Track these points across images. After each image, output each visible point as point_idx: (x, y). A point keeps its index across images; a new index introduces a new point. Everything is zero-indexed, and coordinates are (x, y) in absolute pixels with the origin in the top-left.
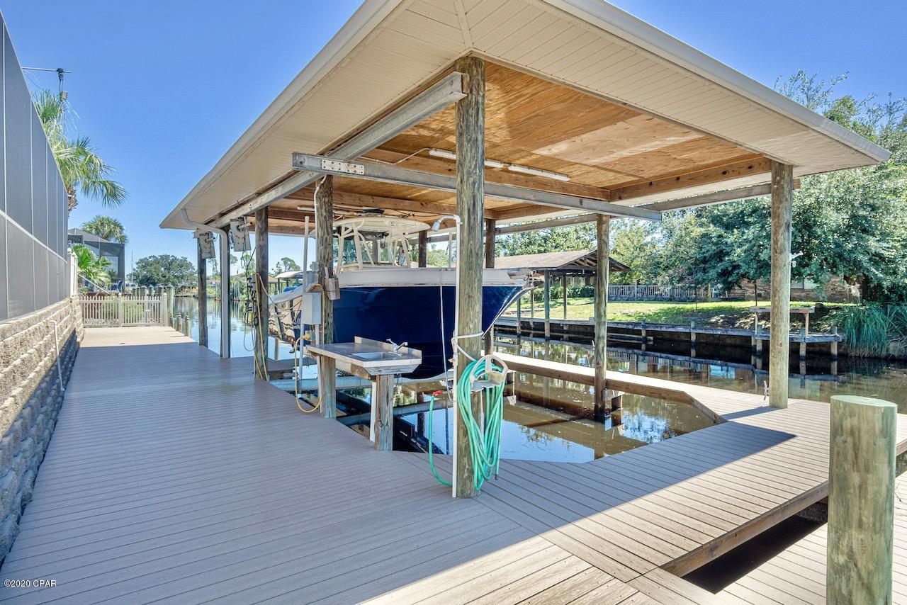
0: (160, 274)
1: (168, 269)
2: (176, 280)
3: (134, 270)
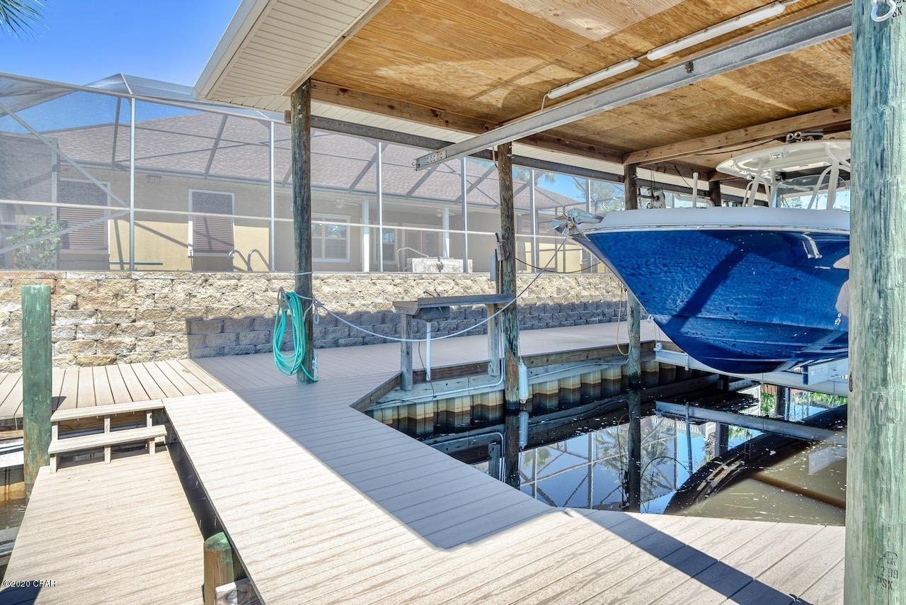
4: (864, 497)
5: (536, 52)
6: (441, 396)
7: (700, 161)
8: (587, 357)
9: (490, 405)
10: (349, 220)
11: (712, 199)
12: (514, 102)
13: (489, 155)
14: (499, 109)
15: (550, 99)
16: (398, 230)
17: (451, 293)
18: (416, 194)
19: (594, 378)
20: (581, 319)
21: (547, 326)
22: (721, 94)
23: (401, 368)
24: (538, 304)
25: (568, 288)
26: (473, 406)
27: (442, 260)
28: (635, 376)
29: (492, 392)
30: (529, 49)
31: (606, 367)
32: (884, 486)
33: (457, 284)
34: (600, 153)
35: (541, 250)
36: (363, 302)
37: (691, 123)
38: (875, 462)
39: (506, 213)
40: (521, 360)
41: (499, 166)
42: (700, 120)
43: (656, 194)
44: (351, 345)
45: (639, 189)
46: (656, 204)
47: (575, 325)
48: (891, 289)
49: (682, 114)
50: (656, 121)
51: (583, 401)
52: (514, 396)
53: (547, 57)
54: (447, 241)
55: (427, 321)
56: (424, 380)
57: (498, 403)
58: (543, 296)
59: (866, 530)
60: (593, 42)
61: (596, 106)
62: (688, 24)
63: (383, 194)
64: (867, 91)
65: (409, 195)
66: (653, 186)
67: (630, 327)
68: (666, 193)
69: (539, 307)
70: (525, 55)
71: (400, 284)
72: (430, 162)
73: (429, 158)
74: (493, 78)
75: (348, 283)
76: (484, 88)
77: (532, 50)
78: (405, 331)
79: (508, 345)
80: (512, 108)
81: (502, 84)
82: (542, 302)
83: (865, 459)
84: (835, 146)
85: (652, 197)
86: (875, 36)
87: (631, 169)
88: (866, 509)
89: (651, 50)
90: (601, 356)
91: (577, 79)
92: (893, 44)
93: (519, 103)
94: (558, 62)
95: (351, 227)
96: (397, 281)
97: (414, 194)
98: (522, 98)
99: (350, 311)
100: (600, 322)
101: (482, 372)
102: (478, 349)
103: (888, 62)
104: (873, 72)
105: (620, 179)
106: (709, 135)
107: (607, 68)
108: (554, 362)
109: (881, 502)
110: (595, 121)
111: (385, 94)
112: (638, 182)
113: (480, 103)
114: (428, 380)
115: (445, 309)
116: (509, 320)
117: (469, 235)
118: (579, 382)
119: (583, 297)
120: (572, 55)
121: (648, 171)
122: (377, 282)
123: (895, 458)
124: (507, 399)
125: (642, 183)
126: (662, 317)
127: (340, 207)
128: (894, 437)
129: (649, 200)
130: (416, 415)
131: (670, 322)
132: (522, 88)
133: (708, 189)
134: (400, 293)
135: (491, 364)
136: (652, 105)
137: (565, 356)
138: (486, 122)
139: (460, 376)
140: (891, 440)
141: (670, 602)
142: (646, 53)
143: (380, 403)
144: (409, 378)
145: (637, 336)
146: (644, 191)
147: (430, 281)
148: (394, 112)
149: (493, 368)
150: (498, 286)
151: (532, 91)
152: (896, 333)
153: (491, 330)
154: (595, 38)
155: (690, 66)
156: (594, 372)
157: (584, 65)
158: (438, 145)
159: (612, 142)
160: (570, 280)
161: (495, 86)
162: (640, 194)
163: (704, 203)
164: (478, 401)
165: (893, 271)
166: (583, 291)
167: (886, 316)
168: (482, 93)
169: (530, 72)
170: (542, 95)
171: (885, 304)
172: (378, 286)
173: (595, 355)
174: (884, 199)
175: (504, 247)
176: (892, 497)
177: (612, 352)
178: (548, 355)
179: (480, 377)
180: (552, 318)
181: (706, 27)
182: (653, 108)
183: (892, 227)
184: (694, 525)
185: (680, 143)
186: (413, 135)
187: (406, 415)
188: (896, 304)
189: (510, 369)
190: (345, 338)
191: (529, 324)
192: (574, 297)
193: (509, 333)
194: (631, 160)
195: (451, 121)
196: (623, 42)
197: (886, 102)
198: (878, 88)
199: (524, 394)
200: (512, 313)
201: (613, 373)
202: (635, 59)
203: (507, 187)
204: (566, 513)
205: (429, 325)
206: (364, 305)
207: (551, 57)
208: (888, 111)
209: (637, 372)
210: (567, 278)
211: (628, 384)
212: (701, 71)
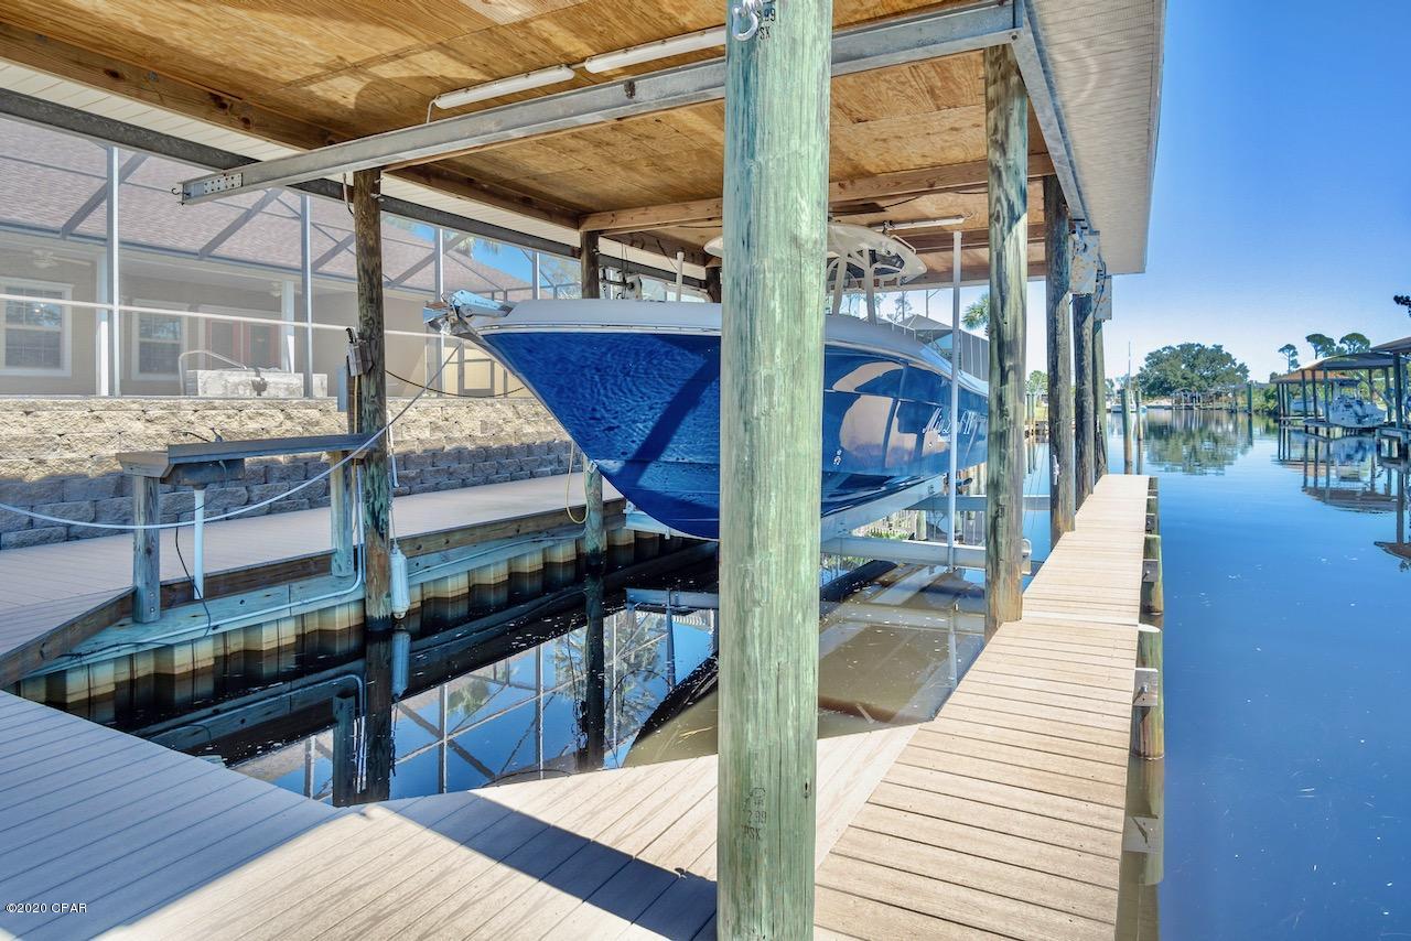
0: (1179, 374)
1: (1192, 367)
2: (1203, 383)
3: (1141, 369)
4: (732, 716)
5: (398, 23)
6: (228, 624)
7: (690, 237)
8: (518, 531)
9: (338, 628)
10: (69, 293)
11: (709, 293)
12: (377, 105)
13: (338, 193)
14: (351, 112)
15: (440, 110)
16: (190, 318)
17: (275, 433)
18: (223, 249)
19: (531, 562)
20: (522, 470)
21: (464, 484)
22: (700, 143)
23: (135, 580)
24: (448, 448)
25: (501, 422)
26: (303, 635)
27: (263, 375)
28: (595, 554)
29: (340, 605)
30: (386, 15)
31: (550, 543)
32: (751, 697)
33: (289, 417)
34: (540, 209)
35: (469, 361)
36: (69, 455)
37: (668, 179)
38: (741, 664)
39: (367, 294)
40: (396, 546)
41: (357, 212)
42: (680, 177)
43: (629, 280)
44: (35, 544)
45: (604, 271)
46: (628, 293)
47: (512, 480)
48: (757, 419)
49: (653, 164)
50: (618, 169)
51: (513, 600)
52: (382, 608)
53: (423, 37)
54: (291, 340)
55: (196, 487)
56: (190, 599)
57: (353, 623)
58: (457, 435)
59: (733, 763)
60: (497, 26)
61: (499, 128)
62: (637, 27)
63: (122, 242)
64: (735, 137)
65: (206, 253)
66: (625, 267)
67: (588, 480)
68: (642, 277)
69: (448, 454)
70: (380, 24)
71: (162, 418)
72: (209, 191)
73: (209, 183)
74: (327, 55)
75: (30, 418)
76: (318, 71)
77: (393, 18)
78: (142, 510)
79: (369, 522)
80: (375, 115)
81: (347, 68)
82: (454, 445)
83: (732, 660)
84: (842, 232)
85: (624, 283)
86: (743, 61)
87: (591, 239)
88: (733, 733)
89: (591, 57)
90: (542, 528)
91: (482, 83)
92: (760, 76)
93: (386, 106)
94: (444, 48)
95: (75, 309)
96: (154, 413)
97: (216, 252)
98: (390, 100)
99: (35, 475)
100: (554, 473)
101: (318, 572)
102: (311, 532)
103: (755, 101)
104: (741, 111)
105: (575, 253)
106: (697, 199)
107: (527, 72)
108: (460, 543)
109: (747, 720)
110: (524, 157)
111: (94, 45)
112: (600, 259)
113: (311, 96)
114: (197, 597)
115: (234, 464)
116: (373, 478)
117: (314, 330)
118: (506, 572)
119: (525, 435)
120: (464, 40)
121: (618, 245)
122: (105, 415)
123: (761, 655)
124: (368, 613)
125: (608, 260)
126: (611, 462)
127: (43, 265)
128: (761, 626)
129: (617, 288)
130: (173, 667)
131: (623, 470)
132: (388, 82)
133: (704, 278)
134: (160, 436)
135: (336, 556)
136: (608, 144)
137: (478, 533)
138: (330, 133)
139: (271, 583)
140: (757, 631)
141: (485, 937)
142: (583, 60)
143: (80, 655)
144: (151, 598)
145: (597, 492)
146: (612, 274)
147: (231, 412)
148: (121, 84)
149: (341, 564)
150: (351, 420)
151: (406, 90)
152: (763, 480)
153: (337, 498)
154: (500, 20)
155: (631, 88)
156: (531, 553)
157: (488, 60)
158: (228, 161)
159: (560, 194)
160: (504, 409)
161: (337, 71)
162: (605, 278)
163: (697, 298)
164: (313, 624)
165: (759, 393)
166: (527, 426)
167: (751, 457)
168: (311, 79)
169: (397, 56)
170: (426, 100)
171: (751, 441)
172: (108, 424)
173: (531, 526)
174: (750, 292)
175: (362, 353)
176: (760, 710)
177: (560, 519)
178: (449, 532)
179: (315, 581)
180: (472, 470)
181: (663, 38)
182: (610, 149)
183: (758, 331)
184: (575, 788)
185: (658, 207)
186: (168, 136)
187: (151, 670)
188: (762, 440)
189: (375, 562)
190: (19, 529)
191: (431, 482)
192: (511, 437)
193: (371, 500)
194: (591, 225)
195: (255, 119)
196: (546, 35)
197: (752, 156)
198: (745, 135)
199: (402, 601)
200: (377, 465)
201: (563, 553)
202: (568, 66)
203: (370, 252)
204: (364, 815)
205: (199, 497)
206: (71, 461)
207: (429, 37)
208: (755, 170)
209: (597, 548)
210: (498, 406)
211: (584, 565)
212: (644, 98)
